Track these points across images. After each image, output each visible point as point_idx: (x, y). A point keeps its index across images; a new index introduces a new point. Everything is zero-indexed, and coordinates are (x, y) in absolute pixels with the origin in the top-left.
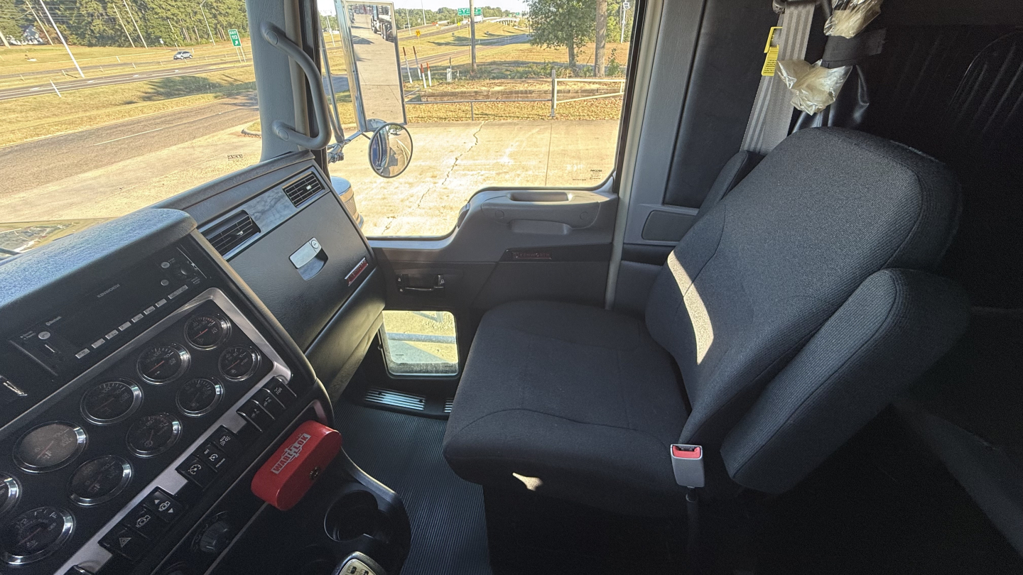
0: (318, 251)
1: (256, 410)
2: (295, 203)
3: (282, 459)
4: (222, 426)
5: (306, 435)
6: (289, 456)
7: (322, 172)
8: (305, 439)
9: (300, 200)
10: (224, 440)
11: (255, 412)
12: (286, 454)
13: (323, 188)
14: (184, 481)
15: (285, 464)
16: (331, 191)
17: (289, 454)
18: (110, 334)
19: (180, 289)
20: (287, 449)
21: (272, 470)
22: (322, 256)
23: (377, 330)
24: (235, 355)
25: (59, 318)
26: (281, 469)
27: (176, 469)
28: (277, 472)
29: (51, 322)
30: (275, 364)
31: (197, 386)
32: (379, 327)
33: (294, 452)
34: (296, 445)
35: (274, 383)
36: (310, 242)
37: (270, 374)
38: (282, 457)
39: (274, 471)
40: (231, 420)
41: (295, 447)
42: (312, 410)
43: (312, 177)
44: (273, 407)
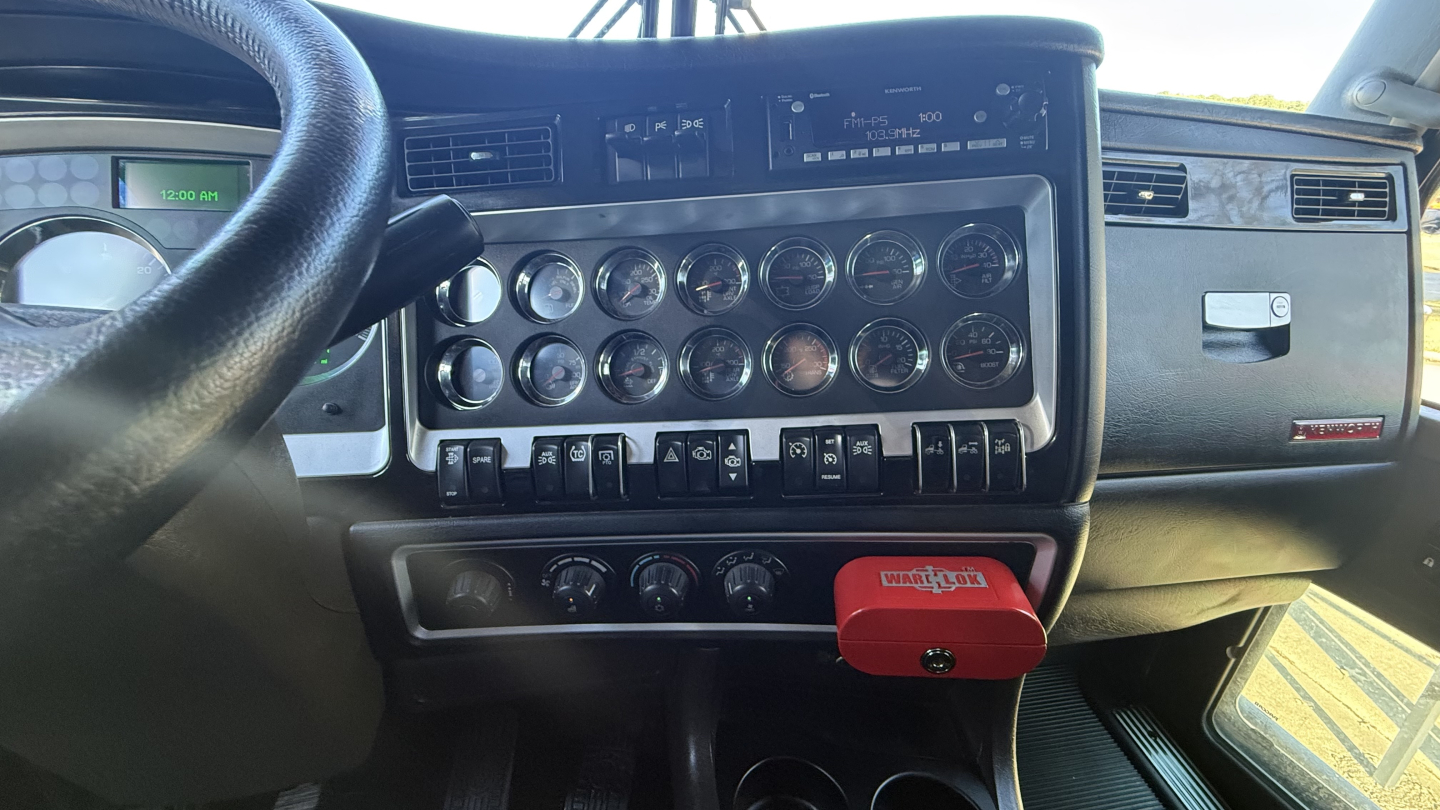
0: (1276, 323)
1: (940, 444)
2: (1298, 211)
3: (910, 574)
4: (876, 427)
5: (980, 577)
6: (924, 579)
7: (1415, 188)
8: (974, 580)
9: (1316, 212)
10: (863, 447)
11: (937, 448)
12: (923, 574)
13: (1393, 217)
14: (776, 456)
15: (908, 585)
16: (1409, 233)
17: (927, 576)
18: (858, 151)
19: (993, 141)
20: (930, 568)
21: (883, 574)
22: (1274, 342)
23: (1263, 605)
24: (984, 341)
25: (828, 95)
26: (894, 584)
27: (783, 430)
28: (885, 583)
29: (817, 96)
30: (1037, 399)
31: (898, 346)
32: (1273, 604)
33: (937, 582)
34: (952, 576)
35: (1008, 429)
36: (1273, 296)
37: (1014, 410)
38: (914, 572)
39: (884, 579)
40: (897, 433)
41: (945, 576)
43: (1383, 186)
44: (972, 465)
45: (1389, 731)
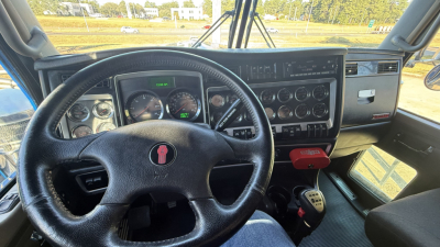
0: (372, 96)
1: (313, 129)
2: (379, 71)
4: (300, 125)
5: (318, 152)
7: (402, 64)
9: (382, 71)
10: (298, 129)
14: (281, 132)
16: (399, 75)
18: (301, 74)
19: (326, 72)
22: (371, 99)
26: (303, 154)
27: (282, 126)
29: (293, 62)
30: (330, 119)
33: (311, 153)
34: (313, 151)
35: (324, 125)
36: (372, 90)
37: (326, 121)
40: (304, 126)
42: (326, 146)
43: (396, 64)
44: (318, 132)
45: (384, 173)
